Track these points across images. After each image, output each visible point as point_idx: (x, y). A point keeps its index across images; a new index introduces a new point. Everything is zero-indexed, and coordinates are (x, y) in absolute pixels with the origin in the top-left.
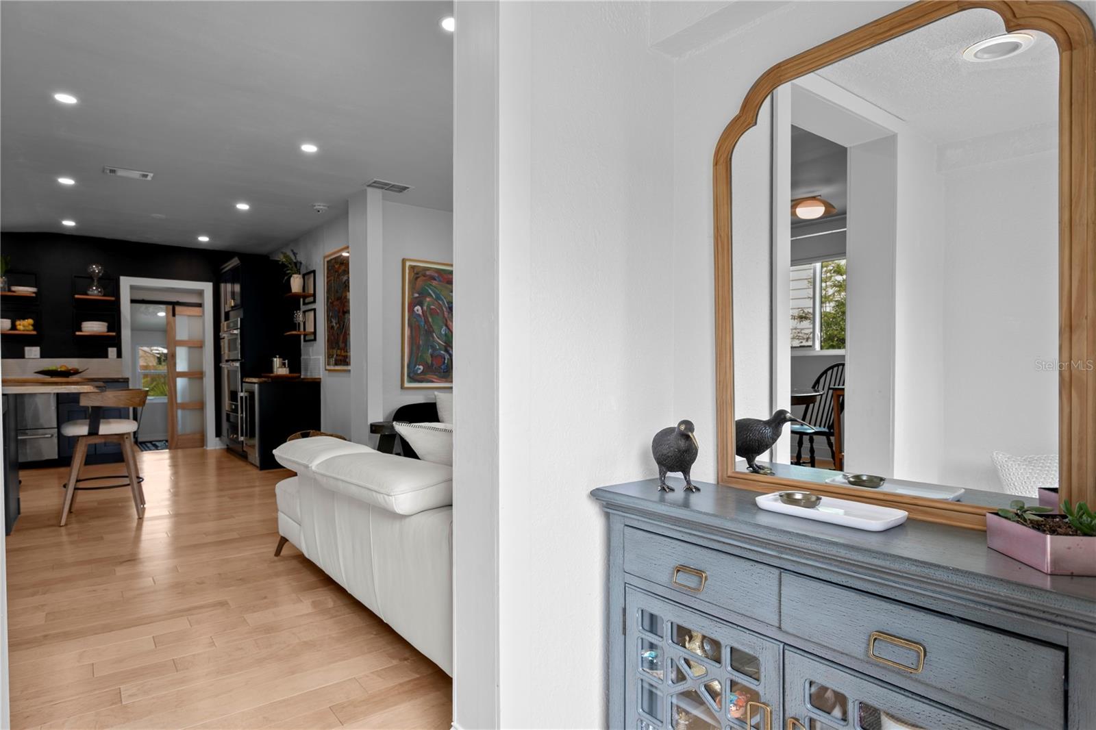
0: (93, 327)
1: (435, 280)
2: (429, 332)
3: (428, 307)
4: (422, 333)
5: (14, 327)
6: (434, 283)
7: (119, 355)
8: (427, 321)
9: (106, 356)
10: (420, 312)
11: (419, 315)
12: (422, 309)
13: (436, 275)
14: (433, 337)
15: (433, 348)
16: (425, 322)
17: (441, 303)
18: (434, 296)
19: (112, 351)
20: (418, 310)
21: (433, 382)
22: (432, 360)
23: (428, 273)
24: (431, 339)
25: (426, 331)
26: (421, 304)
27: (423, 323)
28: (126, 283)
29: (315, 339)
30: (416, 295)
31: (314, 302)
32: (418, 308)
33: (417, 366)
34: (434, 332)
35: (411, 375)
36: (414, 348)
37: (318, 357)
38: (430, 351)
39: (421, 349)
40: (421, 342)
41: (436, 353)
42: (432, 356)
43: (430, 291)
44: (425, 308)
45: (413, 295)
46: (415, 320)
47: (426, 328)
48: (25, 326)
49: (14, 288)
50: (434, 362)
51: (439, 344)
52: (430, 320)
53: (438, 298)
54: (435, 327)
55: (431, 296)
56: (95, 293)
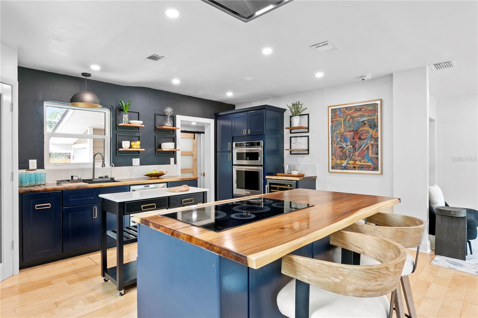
0: (167, 146)
7: (175, 163)
9: (169, 164)
19: (172, 160)
28: (179, 118)
29: (308, 154)
31: (308, 132)
37: (316, 164)
48: (137, 145)
49: (131, 122)
56: (168, 125)
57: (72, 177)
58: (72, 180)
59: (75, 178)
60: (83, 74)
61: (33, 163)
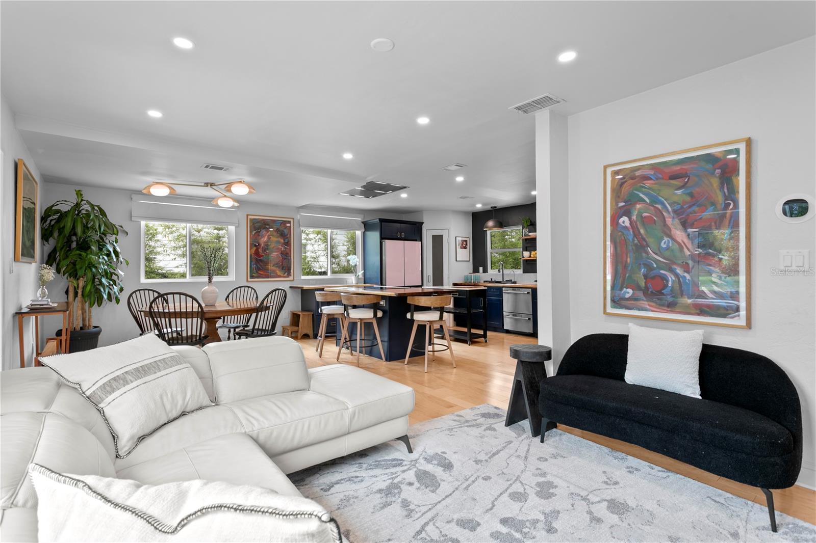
1: (651, 179)
2: (641, 246)
3: (640, 215)
4: (630, 248)
5: (530, 257)
6: (648, 184)
8: (637, 234)
10: (627, 224)
11: (626, 227)
12: (630, 219)
13: (652, 172)
14: (647, 253)
15: (649, 267)
16: (635, 236)
17: (659, 206)
18: (648, 201)
20: (624, 222)
21: (646, 310)
22: (645, 283)
23: (637, 173)
24: (644, 255)
25: (636, 245)
26: (628, 213)
27: (631, 238)
30: (622, 204)
32: (625, 221)
33: (625, 289)
34: (648, 246)
35: (616, 299)
36: (620, 268)
38: (643, 270)
39: (629, 268)
40: (629, 260)
41: (653, 273)
42: (646, 277)
43: (641, 195)
44: (634, 218)
45: (618, 205)
46: (620, 233)
47: (636, 241)
50: (649, 285)
51: (656, 261)
52: (642, 231)
53: (654, 200)
54: (650, 240)
55: (645, 201)
57: (492, 279)
58: (491, 282)
59: (493, 280)
60: (492, 207)
61: (481, 269)
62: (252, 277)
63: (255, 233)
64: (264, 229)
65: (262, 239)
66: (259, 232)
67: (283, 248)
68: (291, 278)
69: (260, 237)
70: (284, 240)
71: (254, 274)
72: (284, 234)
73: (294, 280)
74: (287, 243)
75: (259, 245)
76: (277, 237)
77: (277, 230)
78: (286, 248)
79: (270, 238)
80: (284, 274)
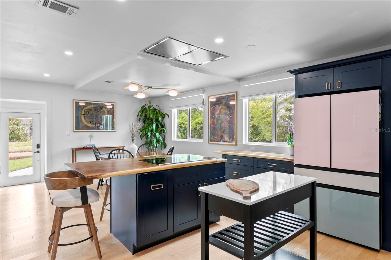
62: (211, 141)
63: (213, 108)
64: (217, 105)
65: (216, 113)
66: (215, 107)
67: (229, 118)
68: (234, 143)
69: (215, 111)
70: (230, 111)
71: (212, 139)
72: (230, 106)
73: (236, 145)
74: (232, 113)
75: (214, 117)
76: (225, 110)
77: (225, 104)
78: (231, 118)
79: (221, 111)
80: (230, 139)
